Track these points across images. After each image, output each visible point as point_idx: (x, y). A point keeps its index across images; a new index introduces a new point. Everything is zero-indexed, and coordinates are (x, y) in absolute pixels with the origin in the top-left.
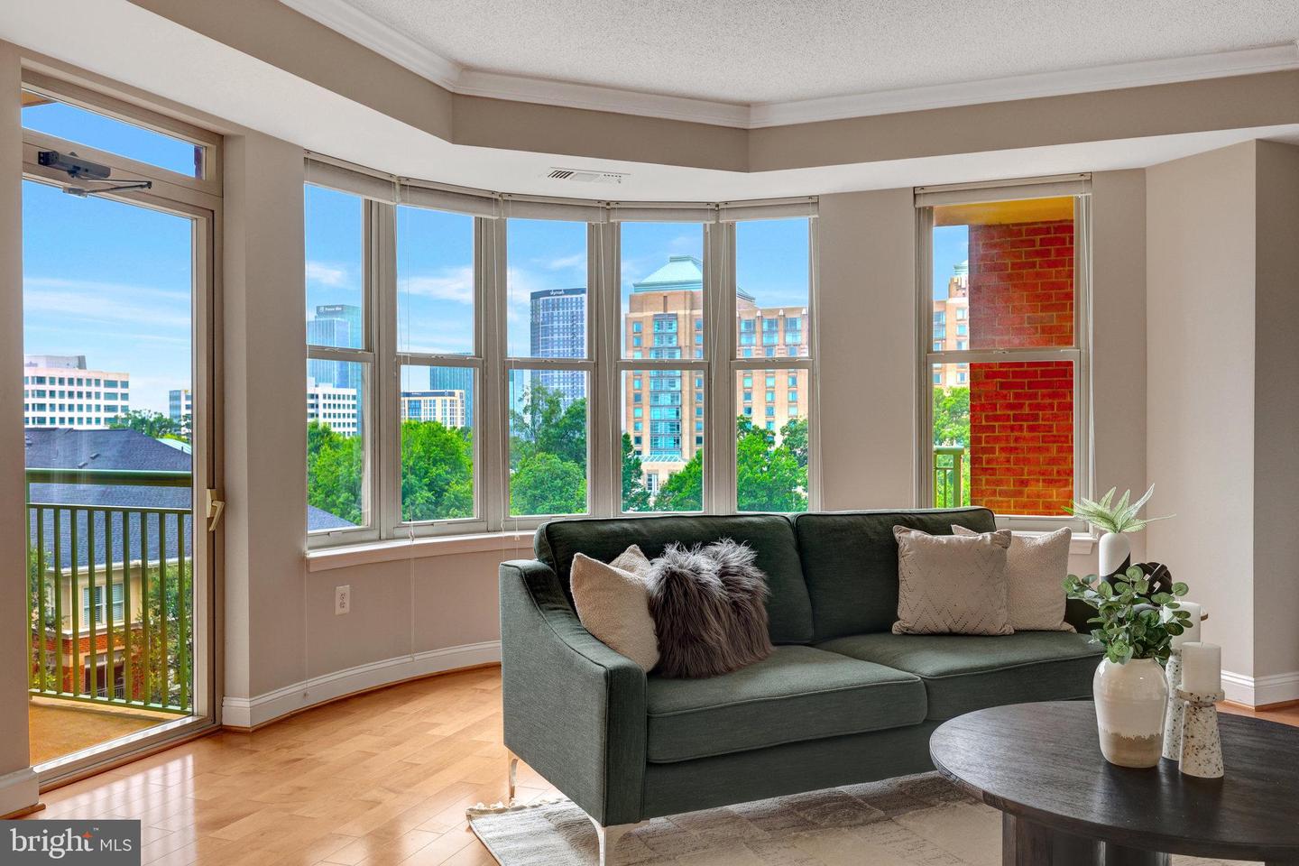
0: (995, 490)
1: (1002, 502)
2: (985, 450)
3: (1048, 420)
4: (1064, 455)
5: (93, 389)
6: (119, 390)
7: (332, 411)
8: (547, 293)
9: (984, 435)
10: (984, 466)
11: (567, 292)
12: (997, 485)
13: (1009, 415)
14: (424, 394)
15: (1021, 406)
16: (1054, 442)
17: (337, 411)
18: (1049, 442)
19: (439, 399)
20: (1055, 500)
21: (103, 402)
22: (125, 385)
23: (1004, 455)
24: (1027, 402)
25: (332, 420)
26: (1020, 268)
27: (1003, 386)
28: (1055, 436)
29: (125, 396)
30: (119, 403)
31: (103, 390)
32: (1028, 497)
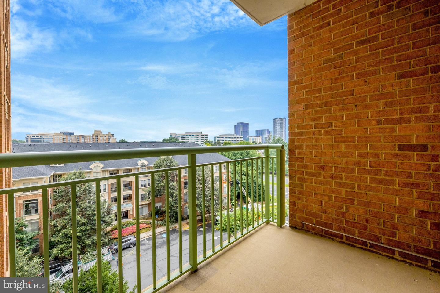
0: (303, 172)
1: (307, 179)
2: (297, 147)
3: (339, 126)
4: (351, 151)
5: (203, 137)
6: (207, 137)
7: (239, 140)
8: (276, 119)
9: (296, 138)
10: (297, 156)
11: (280, 118)
12: (304, 169)
13: (312, 125)
14: (254, 137)
15: (319, 118)
16: (344, 142)
17: (240, 140)
18: (338, 142)
19: (257, 138)
20: (344, 181)
21: (204, 139)
22: (208, 136)
23: (308, 150)
24: (324, 116)
25: (231, 141)
26: (319, 29)
27: (307, 107)
28: (344, 137)
29: (208, 138)
30: (207, 139)
31: (204, 137)
32: (324, 178)
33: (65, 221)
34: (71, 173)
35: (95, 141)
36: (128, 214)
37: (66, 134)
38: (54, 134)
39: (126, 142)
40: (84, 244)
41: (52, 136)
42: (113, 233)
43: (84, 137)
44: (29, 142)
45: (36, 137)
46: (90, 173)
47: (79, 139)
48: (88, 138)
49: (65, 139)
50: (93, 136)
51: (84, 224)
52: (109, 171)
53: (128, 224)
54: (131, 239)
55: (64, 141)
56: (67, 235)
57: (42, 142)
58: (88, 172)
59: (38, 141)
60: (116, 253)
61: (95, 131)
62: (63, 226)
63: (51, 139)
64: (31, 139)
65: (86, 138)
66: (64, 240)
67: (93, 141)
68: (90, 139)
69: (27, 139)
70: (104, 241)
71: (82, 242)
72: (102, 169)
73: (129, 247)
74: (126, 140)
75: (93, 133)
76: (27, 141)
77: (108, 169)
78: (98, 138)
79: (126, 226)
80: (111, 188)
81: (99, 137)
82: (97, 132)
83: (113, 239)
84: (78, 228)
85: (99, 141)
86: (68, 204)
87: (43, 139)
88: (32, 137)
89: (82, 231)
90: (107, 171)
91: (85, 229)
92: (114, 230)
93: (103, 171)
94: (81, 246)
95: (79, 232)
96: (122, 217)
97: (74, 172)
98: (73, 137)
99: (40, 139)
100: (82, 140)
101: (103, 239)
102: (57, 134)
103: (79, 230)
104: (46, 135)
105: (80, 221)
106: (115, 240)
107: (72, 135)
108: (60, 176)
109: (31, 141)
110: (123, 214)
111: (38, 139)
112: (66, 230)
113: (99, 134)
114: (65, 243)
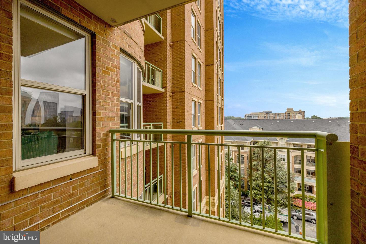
33: (257, 174)
34: (262, 141)
35: (287, 118)
36: (313, 190)
37: (267, 113)
38: (259, 113)
39: (319, 118)
40: (269, 197)
41: (258, 115)
42: (295, 201)
43: (279, 114)
44: (246, 119)
45: (249, 116)
46: (277, 143)
47: (275, 116)
48: (282, 115)
49: (266, 116)
50: (286, 113)
51: (269, 182)
52: (293, 145)
53: (312, 199)
54: (313, 215)
55: (265, 118)
56: (258, 185)
57: (252, 119)
58: (275, 143)
59: (251, 118)
60: (296, 219)
61: (288, 109)
62: (256, 178)
63: (257, 116)
64: (247, 117)
65: (280, 116)
66: (257, 188)
67: (286, 118)
68: (283, 116)
69: (245, 117)
70: (286, 203)
71: (268, 196)
72: (286, 141)
73: (311, 222)
74: (318, 116)
75: (286, 111)
76: (245, 118)
77: (292, 142)
78: (289, 115)
79: (309, 200)
80: (295, 160)
81: (291, 114)
82: (289, 110)
83: (294, 205)
84: (265, 183)
85: (290, 118)
86: (259, 163)
87: (253, 116)
88: (247, 116)
89: (267, 186)
90: (291, 144)
91: (271, 186)
92: (296, 198)
93: (287, 144)
94: (268, 198)
95: (266, 187)
96: (305, 190)
97: (264, 141)
98: (271, 115)
99: (252, 116)
100: (277, 117)
101: (285, 201)
102: (261, 113)
103: (266, 185)
104: (255, 114)
105: (267, 179)
106: (296, 208)
107: (270, 114)
108: (257, 142)
109: (247, 118)
110: (308, 188)
111: (250, 116)
112: (258, 181)
113: (291, 112)
114: (257, 190)
